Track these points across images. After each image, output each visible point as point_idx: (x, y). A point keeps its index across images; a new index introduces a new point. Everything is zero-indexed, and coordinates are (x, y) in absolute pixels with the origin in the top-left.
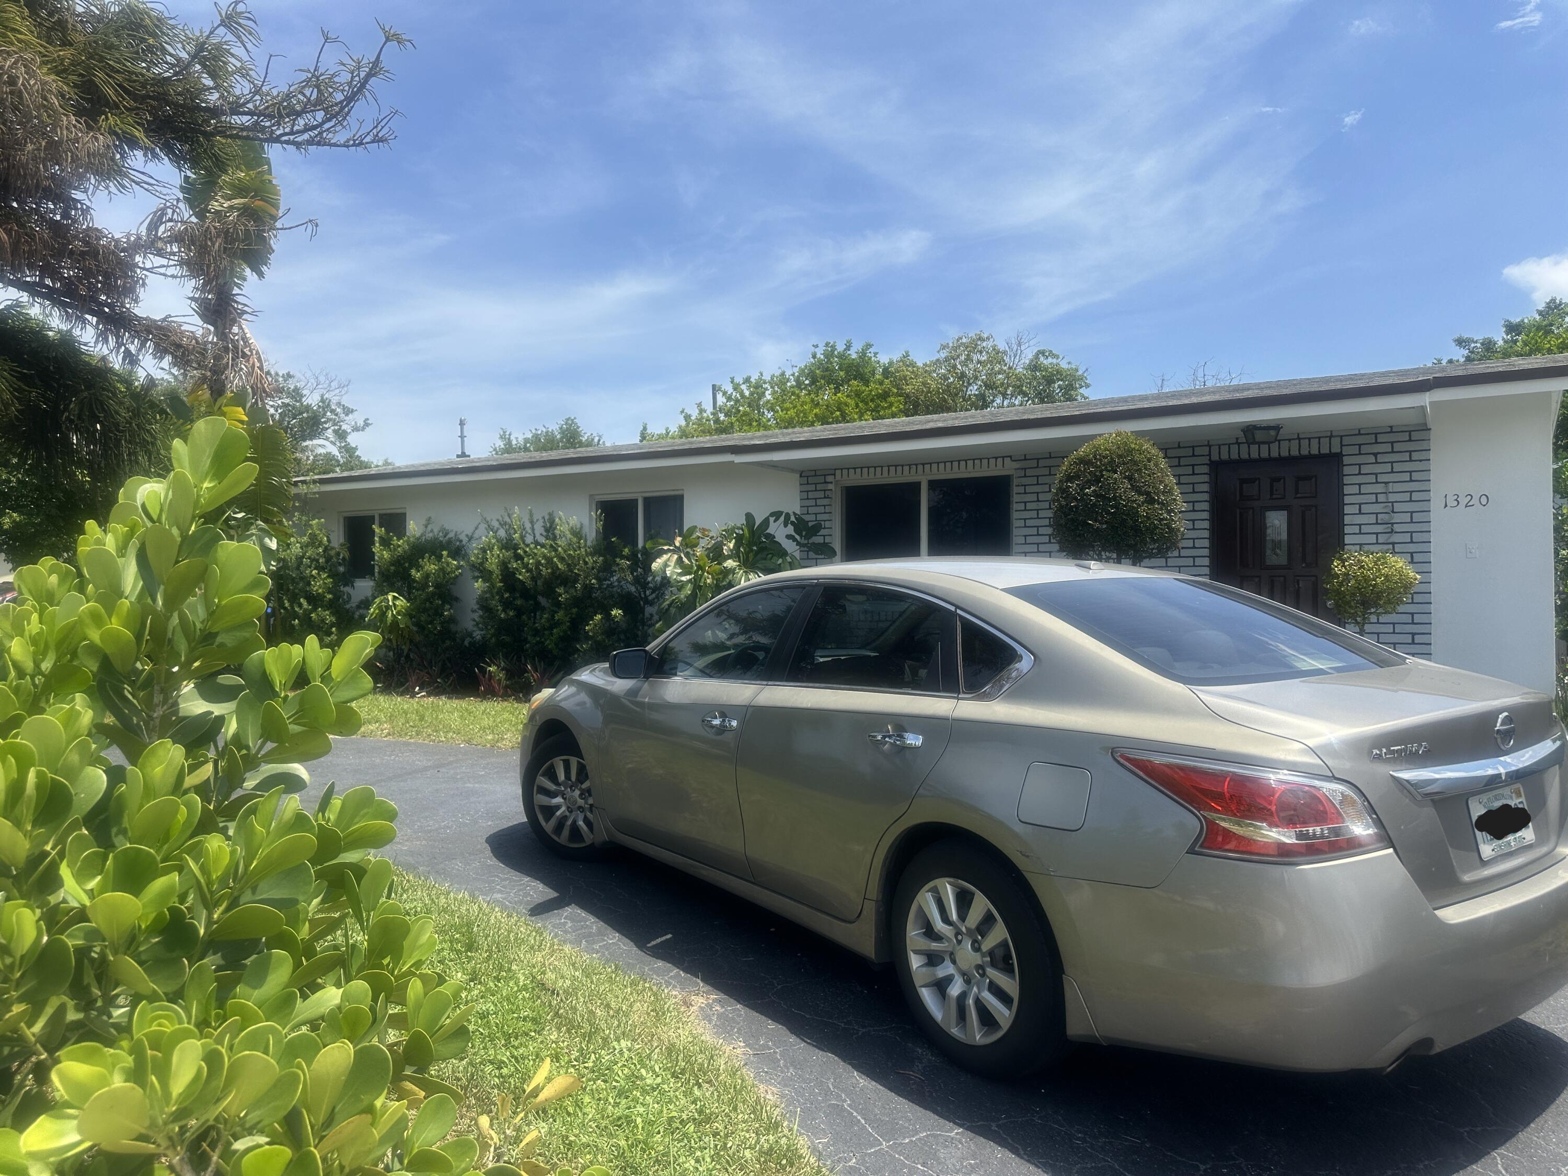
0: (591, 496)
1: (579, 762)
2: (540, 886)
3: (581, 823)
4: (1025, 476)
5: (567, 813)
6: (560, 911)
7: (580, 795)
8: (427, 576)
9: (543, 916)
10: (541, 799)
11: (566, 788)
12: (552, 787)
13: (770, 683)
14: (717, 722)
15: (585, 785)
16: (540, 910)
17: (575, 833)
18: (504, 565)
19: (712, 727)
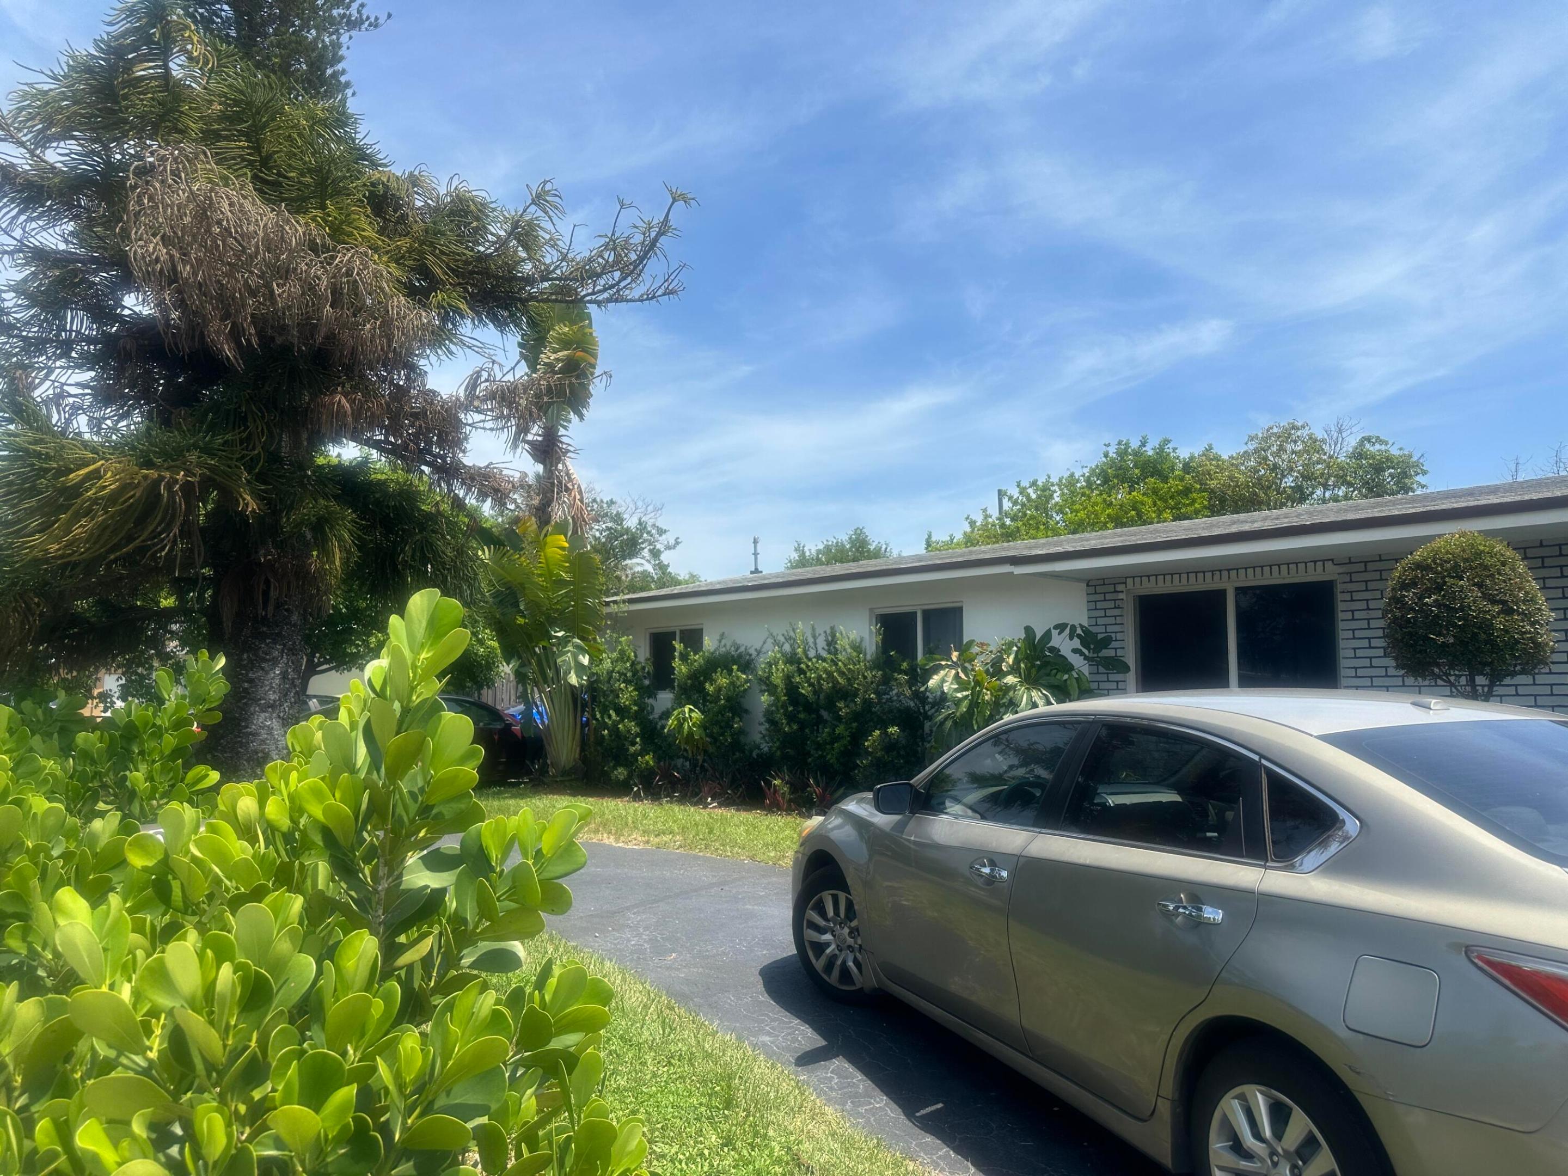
0: (871, 610)
1: (847, 898)
2: (809, 1032)
3: (851, 964)
4: (1351, 582)
5: (837, 952)
6: (827, 1063)
7: (850, 933)
8: (719, 690)
9: (810, 1067)
10: (810, 934)
11: (835, 925)
12: (821, 922)
13: (1043, 831)
14: (986, 870)
15: (854, 924)
16: (807, 1059)
17: (845, 974)
18: (788, 678)
19: (980, 875)
